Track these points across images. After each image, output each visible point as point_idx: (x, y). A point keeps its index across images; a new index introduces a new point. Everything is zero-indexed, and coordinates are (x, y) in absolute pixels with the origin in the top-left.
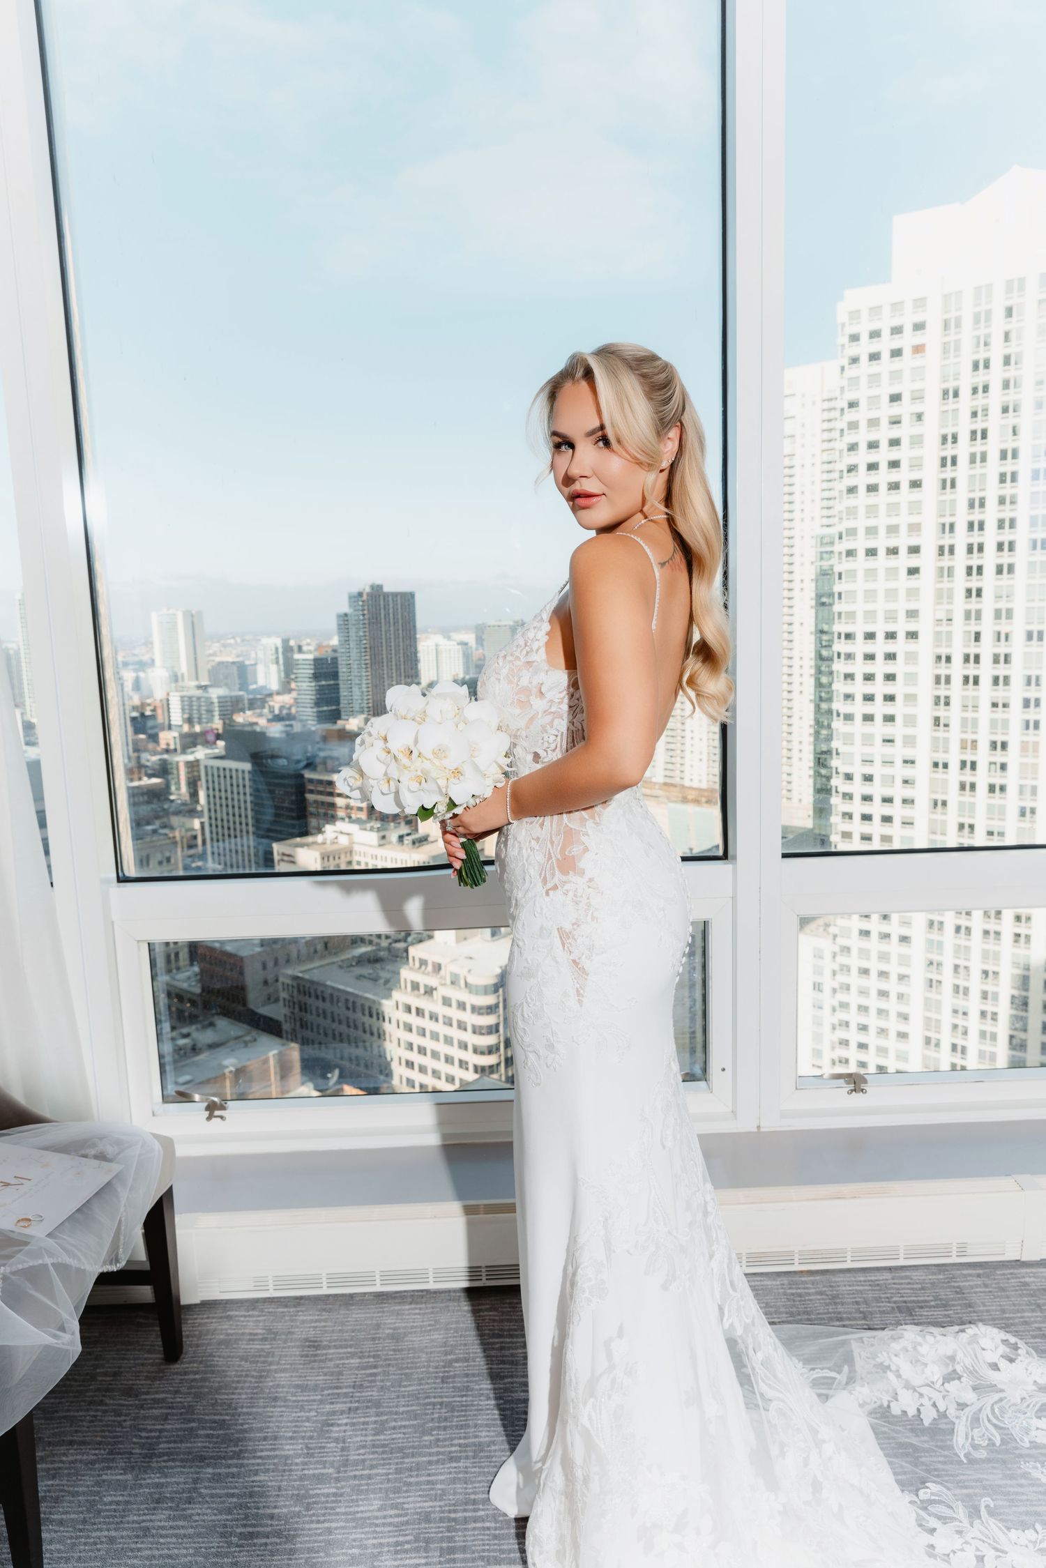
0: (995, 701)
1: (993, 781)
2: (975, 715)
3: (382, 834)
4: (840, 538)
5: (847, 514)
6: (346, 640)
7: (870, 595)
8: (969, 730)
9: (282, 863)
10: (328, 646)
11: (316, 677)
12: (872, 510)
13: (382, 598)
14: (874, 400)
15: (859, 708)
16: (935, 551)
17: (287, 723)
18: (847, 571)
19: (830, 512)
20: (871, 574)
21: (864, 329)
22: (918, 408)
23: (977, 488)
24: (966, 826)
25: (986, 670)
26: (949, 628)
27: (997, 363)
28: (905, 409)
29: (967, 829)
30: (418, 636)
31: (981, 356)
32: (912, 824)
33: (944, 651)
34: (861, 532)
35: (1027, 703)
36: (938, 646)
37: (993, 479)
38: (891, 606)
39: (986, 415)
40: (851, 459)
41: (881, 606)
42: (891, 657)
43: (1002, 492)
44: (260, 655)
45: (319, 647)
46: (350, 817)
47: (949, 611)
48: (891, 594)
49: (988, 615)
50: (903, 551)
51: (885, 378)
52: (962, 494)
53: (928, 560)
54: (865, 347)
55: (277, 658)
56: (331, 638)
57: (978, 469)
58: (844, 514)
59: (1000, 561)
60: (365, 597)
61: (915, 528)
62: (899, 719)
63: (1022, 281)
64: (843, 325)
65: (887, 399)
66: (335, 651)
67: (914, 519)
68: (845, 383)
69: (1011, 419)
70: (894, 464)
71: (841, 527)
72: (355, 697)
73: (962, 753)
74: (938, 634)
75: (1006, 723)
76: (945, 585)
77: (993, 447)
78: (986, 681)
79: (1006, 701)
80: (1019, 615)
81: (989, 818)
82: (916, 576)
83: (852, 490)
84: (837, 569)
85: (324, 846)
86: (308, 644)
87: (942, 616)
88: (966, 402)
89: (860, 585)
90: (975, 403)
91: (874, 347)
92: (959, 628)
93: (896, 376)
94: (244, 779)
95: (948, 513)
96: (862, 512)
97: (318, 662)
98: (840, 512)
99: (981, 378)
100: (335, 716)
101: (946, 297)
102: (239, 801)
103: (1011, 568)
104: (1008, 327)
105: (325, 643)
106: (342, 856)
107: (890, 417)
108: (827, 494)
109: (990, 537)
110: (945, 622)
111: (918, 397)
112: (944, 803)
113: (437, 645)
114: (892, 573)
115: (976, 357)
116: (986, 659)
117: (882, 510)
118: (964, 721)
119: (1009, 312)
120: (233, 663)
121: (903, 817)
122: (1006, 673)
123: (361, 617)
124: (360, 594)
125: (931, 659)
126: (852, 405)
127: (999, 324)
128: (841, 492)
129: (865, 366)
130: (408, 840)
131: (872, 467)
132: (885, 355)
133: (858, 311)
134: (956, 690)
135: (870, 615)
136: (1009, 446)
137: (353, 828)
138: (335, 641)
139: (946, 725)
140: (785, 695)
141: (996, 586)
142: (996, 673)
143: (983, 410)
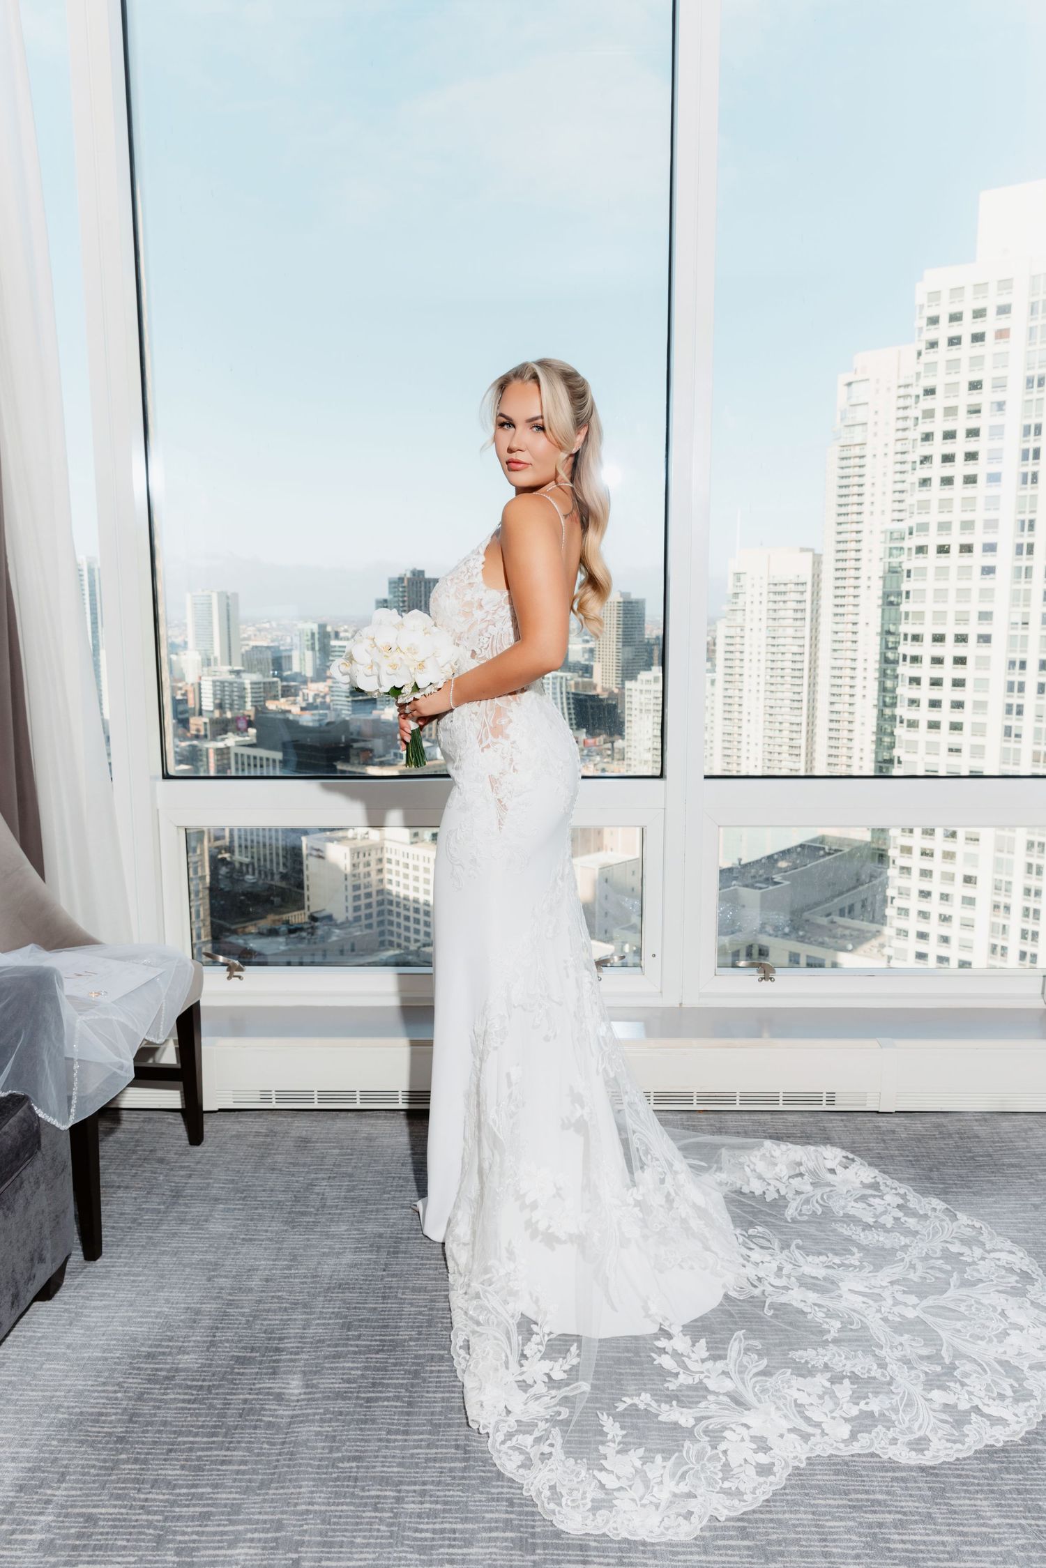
4: (911, 533)
5: (919, 509)
7: (941, 595)
12: (946, 505)
14: (952, 388)
15: (924, 714)
16: (1012, 550)
17: (321, 711)
18: (916, 568)
19: (901, 506)
20: (942, 572)
21: (943, 311)
22: (999, 397)
26: (1025, 632)
28: (985, 397)
33: (1018, 657)
34: (933, 528)
36: (1012, 651)
38: (963, 607)
40: (924, 450)
41: (952, 607)
42: (960, 661)
44: (296, 640)
47: (1026, 614)
48: (964, 594)
50: (978, 549)
51: (965, 364)
53: (1005, 559)
54: (945, 330)
55: (313, 644)
58: (916, 508)
61: (991, 524)
62: (966, 727)
64: (921, 306)
65: (966, 386)
67: (991, 515)
68: (921, 368)
70: (971, 456)
71: (912, 522)
74: (1013, 639)
76: (1023, 586)
82: (991, 575)
83: (925, 482)
84: (906, 566)
87: (1018, 619)
89: (930, 584)
91: (955, 330)
92: (1036, 632)
93: (977, 361)
95: (1028, 509)
96: (934, 506)
98: (911, 505)
107: (969, 406)
108: (898, 487)
110: (1020, 626)
111: (999, 385)
114: (965, 572)
117: (957, 505)
118: (1037, 732)
120: (268, 648)
125: (1004, 664)
126: (929, 392)
128: (913, 484)
129: (944, 350)
131: (948, 458)
132: (966, 339)
133: (939, 292)
134: (1030, 699)
135: (940, 617)
139: (1018, 736)
140: (847, 699)
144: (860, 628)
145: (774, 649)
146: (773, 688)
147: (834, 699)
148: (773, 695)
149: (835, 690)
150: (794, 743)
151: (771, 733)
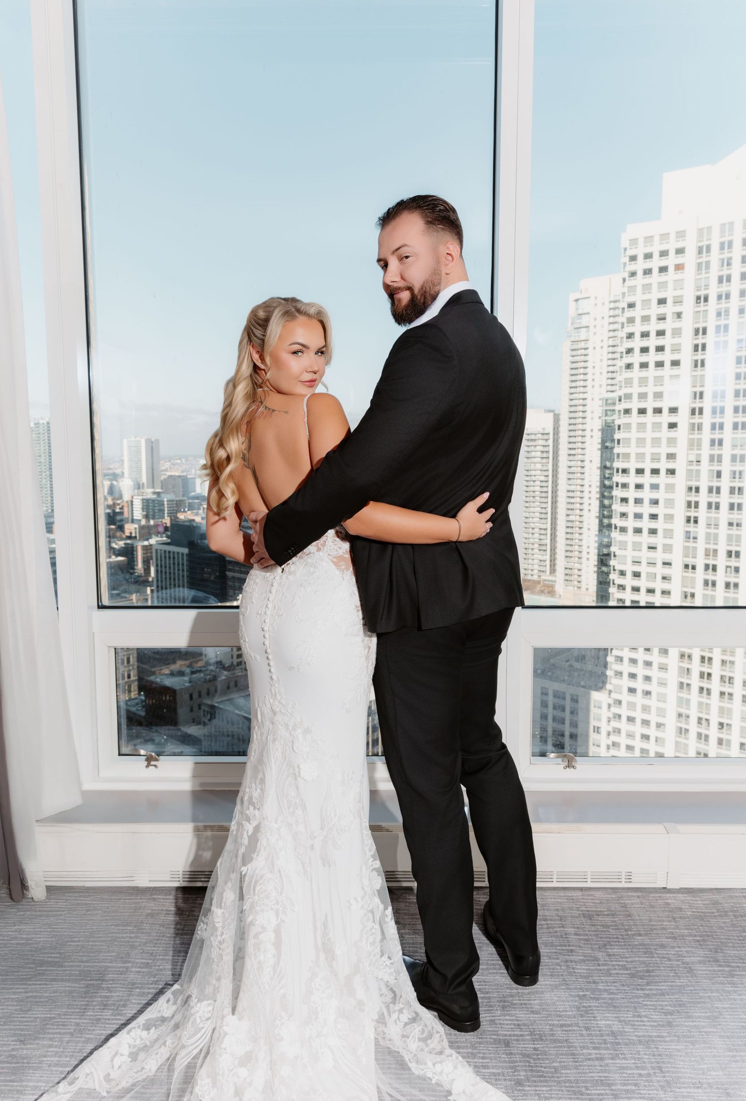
0: (731, 521)
1: (728, 580)
2: (716, 531)
4: (620, 400)
5: (625, 384)
7: (641, 442)
8: (712, 542)
12: (643, 381)
14: (646, 303)
15: (631, 523)
16: (688, 412)
18: (624, 424)
19: (613, 382)
20: (642, 427)
21: (640, 252)
22: (678, 309)
23: (720, 367)
25: (724, 499)
26: (698, 468)
27: (736, 278)
28: (669, 309)
31: (725, 272)
33: (694, 484)
34: (635, 397)
36: (689, 480)
38: (656, 450)
39: (728, 315)
40: (628, 344)
41: (648, 450)
42: (655, 487)
47: (698, 455)
48: (656, 441)
49: (726, 459)
50: (665, 411)
51: (655, 287)
52: (709, 371)
54: (640, 265)
57: (721, 353)
58: (623, 383)
59: (736, 420)
61: (674, 395)
62: (660, 532)
64: (625, 249)
65: (656, 302)
67: (674, 388)
68: (625, 290)
70: (660, 349)
71: (621, 393)
73: (706, 559)
74: (690, 472)
75: (739, 538)
76: (696, 436)
77: (732, 337)
78: (724, 507)
79: (739, 522)
82: (675, 429)
83: (629, 366)
84: (617, 422)
87: (693, 458)
88: (713, 306)
89: (634, 435)
90: (719, 306)
91: (648, 265)
92: (705, 467)
93: (662, 285)
94: (183, 559)
95: (698, 385)
96: (636, 382)
98: (620, 381)
99: (724, 288)
101: (700, 231)
102: (179, 575)
104: (744, 253)
107: (658, 315)
108: (611, 369)
109: (729, 403)
110: (695, 463)
111: (678, 301)
112: (692, 596)
114: (657, 426)
115: (721, 273)
116: (725, 491)
117: (651, 381)
118: (708, 536)
120: (179, 476)
122: (740, 501)
125: (685, 489)
126: (631, 306)
128: (621, 367)
129: (640, 280)
131: (644, 350)
132: (655, 271)
133: (637, 239)
134: (702, 513)
135: (640, 457)
139: (695, 538)
140: (578, 512)
141: (733, 438)
142: (732, 501)
143: (725, 311)
144: (586, 464)
145: (528, 478)
146: (527, 505)
147: (569, 512)
148: (528, 510)
149: (570, 506)
150: (543, 542)
151: (526, 536)
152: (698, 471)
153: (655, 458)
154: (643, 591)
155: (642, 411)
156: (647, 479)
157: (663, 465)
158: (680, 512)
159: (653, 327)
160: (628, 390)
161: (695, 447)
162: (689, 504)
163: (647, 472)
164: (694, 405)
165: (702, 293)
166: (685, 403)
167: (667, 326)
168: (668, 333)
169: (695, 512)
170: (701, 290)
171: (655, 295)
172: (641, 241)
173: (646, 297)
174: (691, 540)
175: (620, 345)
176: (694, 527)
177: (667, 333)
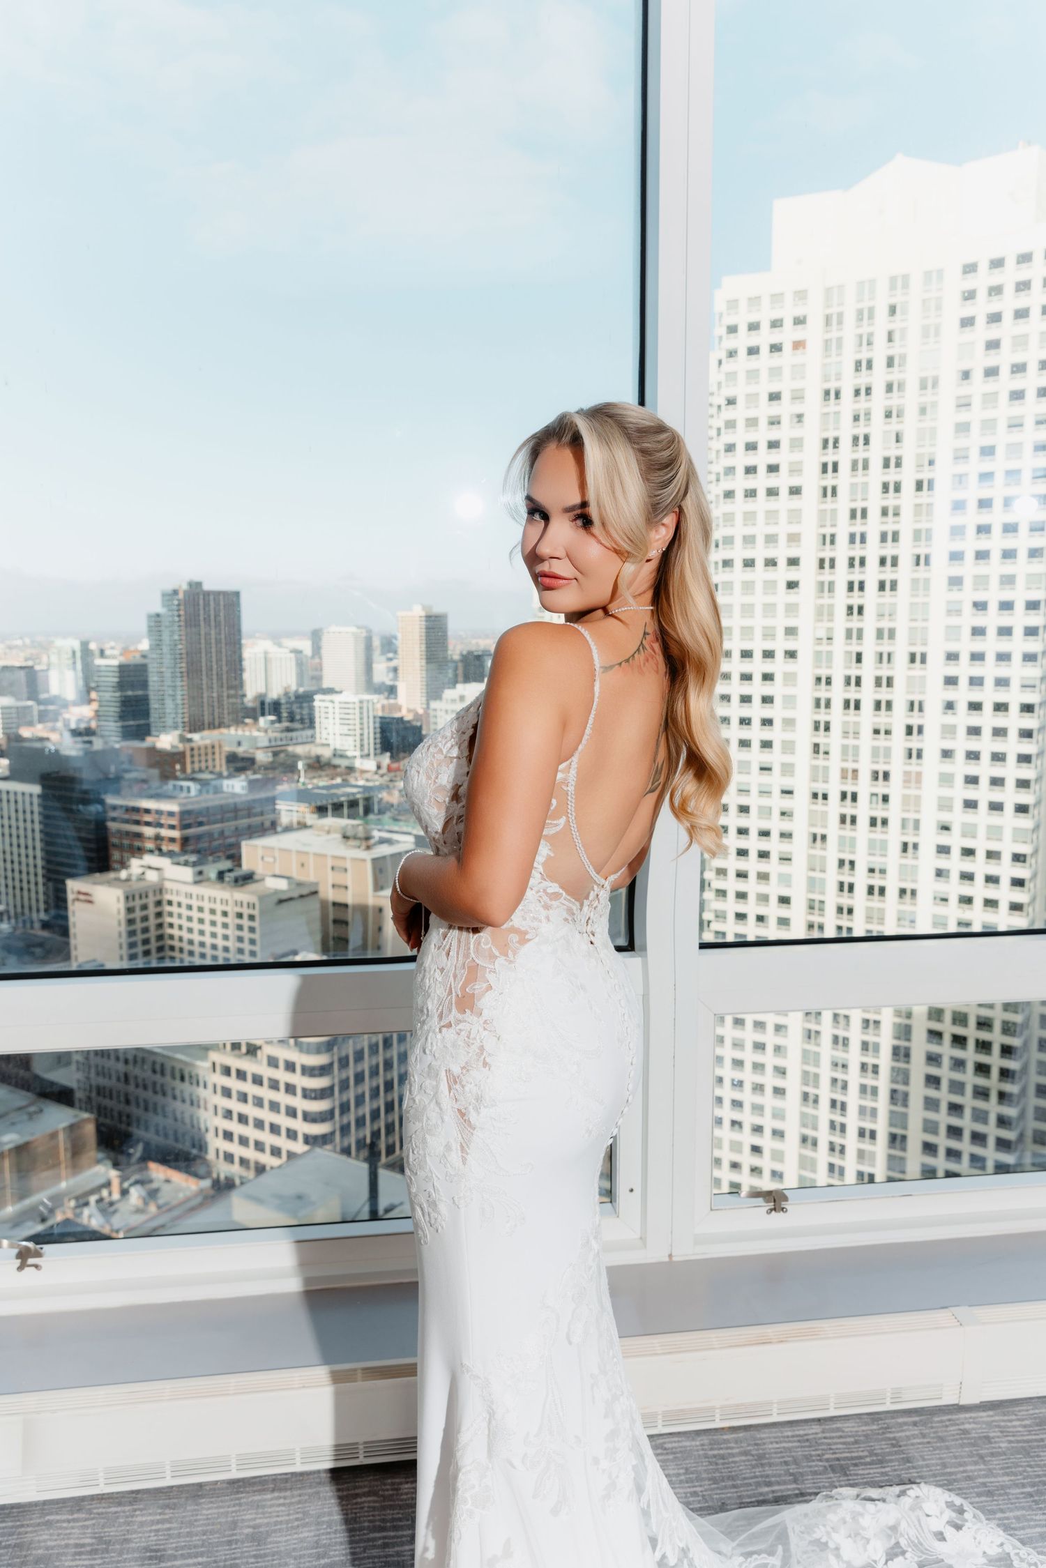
0: (877, 727)
1: (874, 814)
2: (855, 742)
3: (198, 868)
5: (725, 521)
6: (157, 645)
7: (747, 610)
8: (850, 758)
9: (77, 904)
10: (137, 651)
11: (121, 686)
12: (750, 517)
13: (201, 597)
14: (752, 398)
15: (735, 732)
16: (815, 564)
17: (86, 738)
18: (723, 581)
20: (748, 586)
21: (742, 320)
22: (798, 409)
23: (859, 497)
24: (847, 863)
25: (868, 694)
26: (829, 648)
27: (880, 363)
28: (785, 409)
29: (847, 866)
30: (243, 641)
31: (864, 356)
32: (790, 859)
33: (823, 673)
34: (738, 541)
35: (909, 731)
36: (817, 667)
37: (876, 488)
38: (769, 622)
39: (869, 419)
40: (728, 461)
41: (758, 622)
42: (768, 677)
43: (885, 503)
44: (54, 659)
45: (125, 651)
46: (160, 850)
47: (830, 630)
48: (769, 609)
49: (870, 635)
50: (782, 563)
51: (764, 375)
52: (843, 504)
53: (807, 574)
54: (743, 340)
55: (74, 663)
56: (139, 642)
57: (860, 478)
58: (721, 520)
59: (882, 577)
60: (181, 596)
61: (794, 538)
62: (776, 745)
63: (906, 278)
64: (721, 315)
65: (767, 397)
66: (144, 656)
67: (794, 529)
68: (722, 377)
69: (894, 425)
70: (773, 469)
72: (168, 711)
73: (842, 783)
74: (818, 654)
75: (888, 751)
76: (826, 601)
77: (875, 454)
78: (868, 706)
79: (888, 728)
80: (901, 635)
81: (870, 854)
82: (795, 590)
83: (729, 494)
85: (130, 883)
86: (112, 648)
87: (822, 634)
88: (848, 404)
89: (738, 599)
90: (857, 406)
91: (754, 340)
92: (840, 647)
93: (775, 372)
94: (31, 804)
95: (828, 523)
96: (739, 519)
97: (122, 669)
99: (863, 380)
100: (142, 732)
101: (828, 291)
102: (25, 829)
103: (894, 585)
104: (891, 327)
105: (132, 648)
106: (151, 895)
107: (769, 417)
109: (873, 551)
110: (825, 641)
111: (798, 396)
112: (824, 837)
113: (266, 653)
114: (770, 586)
115: (858, 357)
116: (868, 682)
117: (761, 517)
118: (845, 749)
119: (893, 310)
120: (21, 668)
121: (780, 852)
122: (889, 697)
123: (177, 619)
124: (175, 592)
125: (812, 681)
126: (731, 402)
127: (882, 324)
128: (717, 496)
129: (743, 360)
130: (229, 877)
131: (750, 470)
132: (765, 350)
133: (736, 301)
134: (836, 715)
135: (747, 632)
136: (892, 453)
137: (164, 862)
138: (145, 645)
139: (826, 753)
141: (879, 605)
142: (878, 697)
143: (866, 414)
152: (830, 653)
153: (769, 634)
154: (753, 833)
155: (749, 563)
156: (757, 666)
157: (780, 645)
158: (805, 715)
159: (762, 435)
160: (728, 531)
161: (825, 617)
162: (817, 703)
163: (758, 655)
164: (822, 555)
165: (832, 386)
166: (809, 552)
167: (783, 433)
168: (785, 445)
169: (826, 713)
170: (829, 381)
171: (765, 388)
172: (743, 305)
173: (752, 389)
174: (821, 755)
175: (715, 461)
176: (825, 736)
177: (782, 445)
